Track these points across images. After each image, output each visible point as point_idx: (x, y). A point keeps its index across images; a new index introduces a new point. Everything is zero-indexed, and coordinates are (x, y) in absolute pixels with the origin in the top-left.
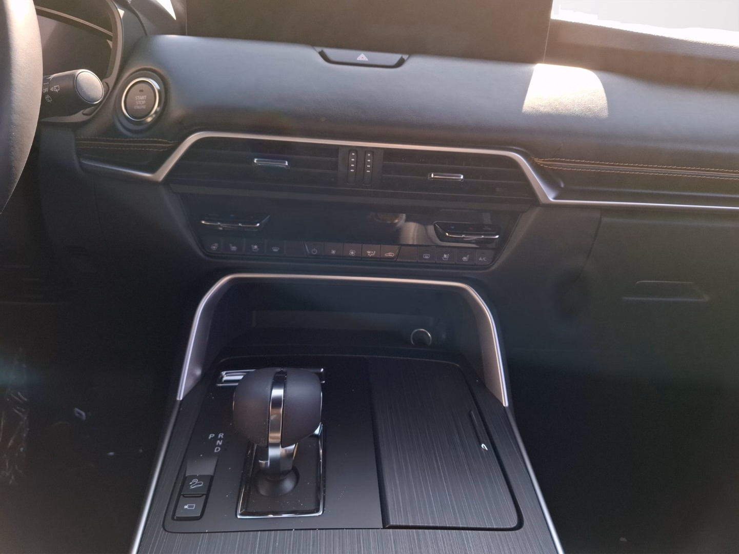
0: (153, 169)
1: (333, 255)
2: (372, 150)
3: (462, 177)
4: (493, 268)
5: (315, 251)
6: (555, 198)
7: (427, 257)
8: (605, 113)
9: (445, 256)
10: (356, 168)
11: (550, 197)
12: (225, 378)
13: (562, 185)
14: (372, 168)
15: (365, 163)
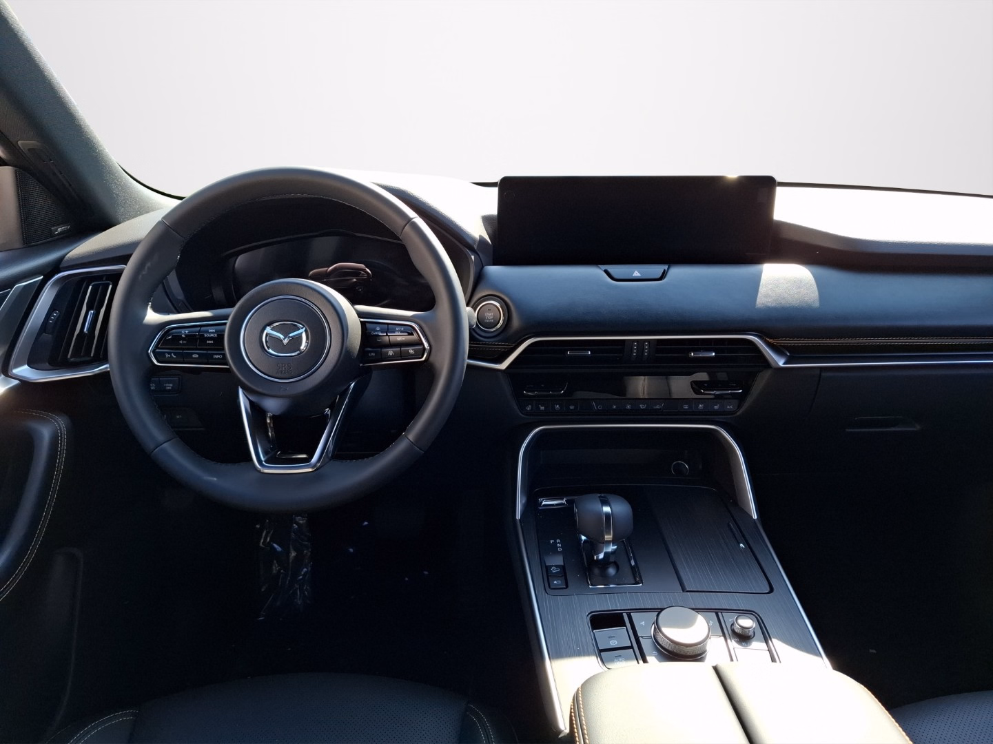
0: (500, 360)
1: (615, 409)
2: (649, 341)
3: (714, 354)
4: (738, 414)
5: (600, 407)
6: (784, 364)
7: (686, 408)
8: (817, 304)
9: (700, 406)
10: (637, 353)
11: (781, 362)
12: (544, 503)
13: (788, 354)
14: (649, 353)
15: (643, 349)
